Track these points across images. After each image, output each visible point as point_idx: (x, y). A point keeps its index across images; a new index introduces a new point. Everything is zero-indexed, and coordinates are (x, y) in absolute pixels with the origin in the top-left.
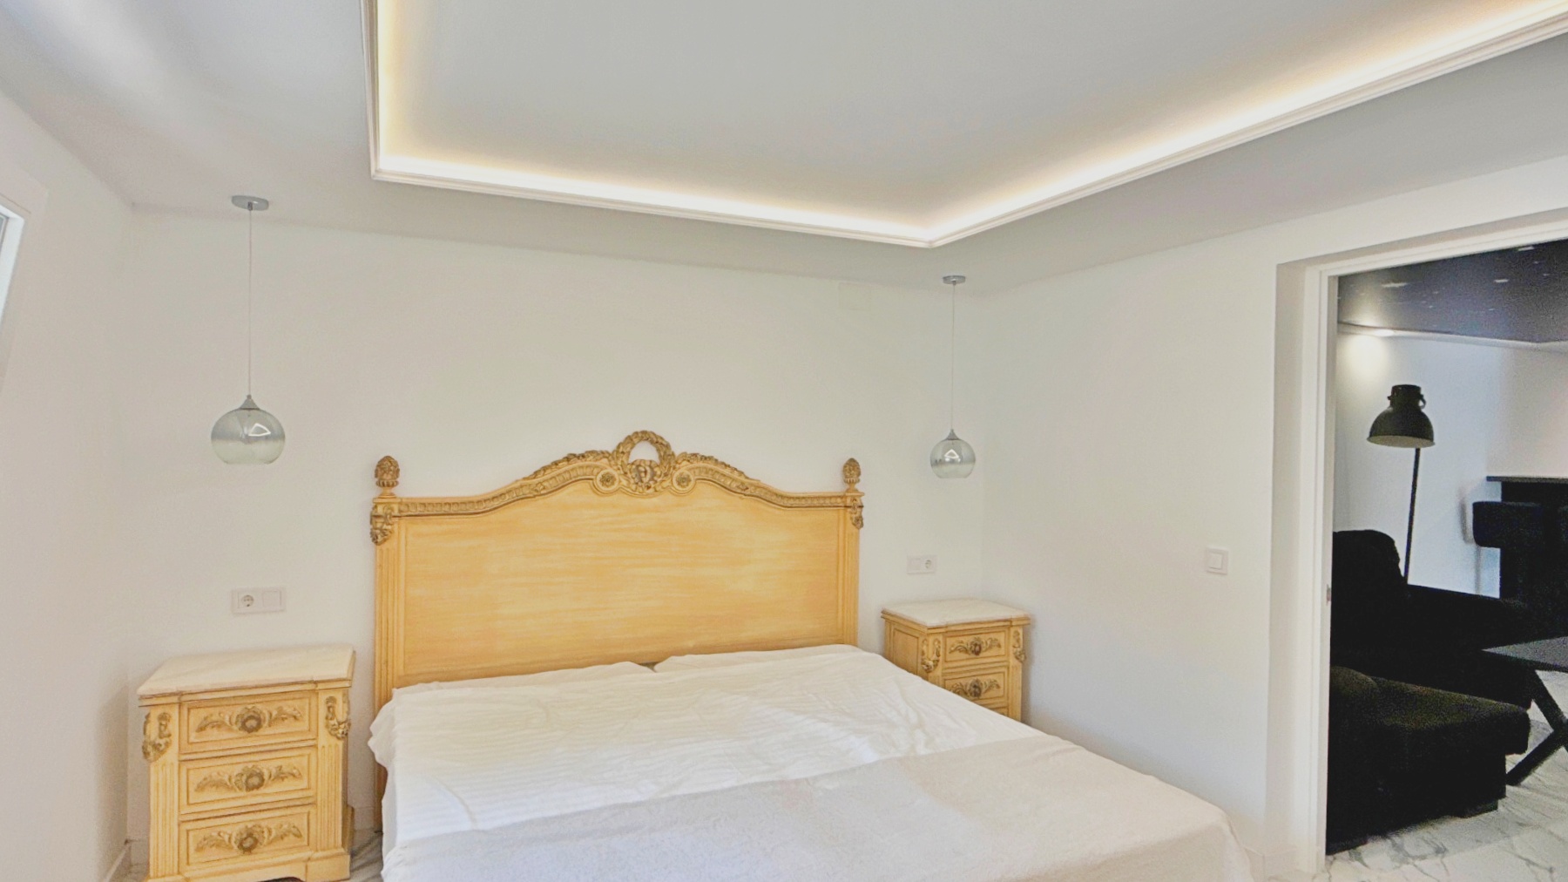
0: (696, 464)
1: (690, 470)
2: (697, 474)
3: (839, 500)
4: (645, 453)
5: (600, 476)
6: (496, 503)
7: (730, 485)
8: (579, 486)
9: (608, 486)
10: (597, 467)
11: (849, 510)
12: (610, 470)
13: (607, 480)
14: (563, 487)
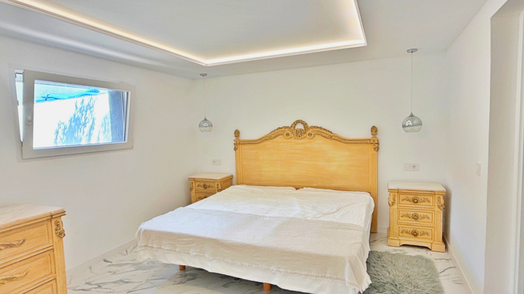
0: (314, 129)
1: (312, 131)
2: (315, 132)
3: (368, 141)
4: (300, 126)
5: (285, 134)
6: (260, 141)
7: (326, 136)
8: (281, 136)
9: (288, 136)
10: (285, 131)
11: (372, 145)
12: (288, 132)
13: (288, 135)
14: (276, 136)
